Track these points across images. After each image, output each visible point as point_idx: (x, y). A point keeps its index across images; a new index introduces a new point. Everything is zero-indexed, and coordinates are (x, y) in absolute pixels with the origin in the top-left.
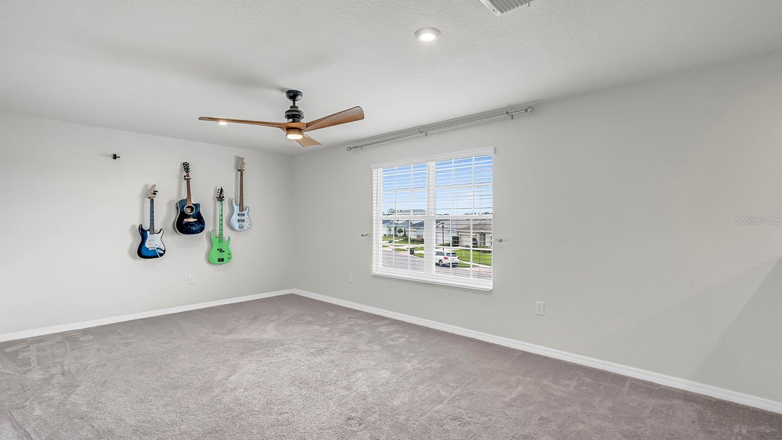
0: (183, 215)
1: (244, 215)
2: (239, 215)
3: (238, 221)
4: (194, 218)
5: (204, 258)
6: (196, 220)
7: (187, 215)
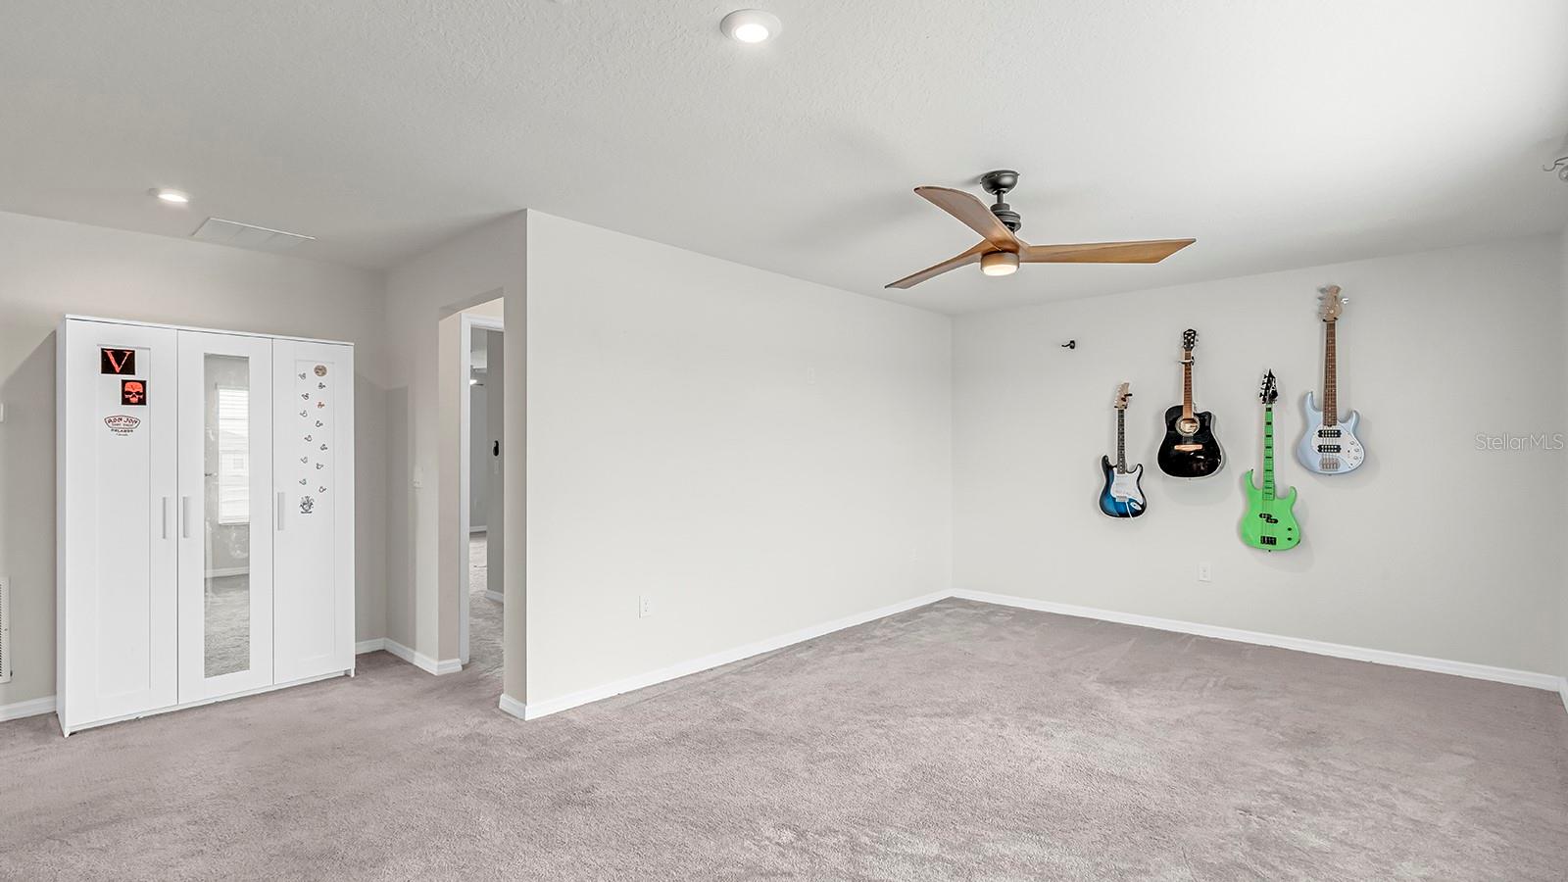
0: (1173, 437)
1: (1338, 434)
2: (1321, 434)
3: (1320, 449)
4: (1196, 443)
5: (1235, 534)
6: (1200, 447)
7: (1181, 436)
